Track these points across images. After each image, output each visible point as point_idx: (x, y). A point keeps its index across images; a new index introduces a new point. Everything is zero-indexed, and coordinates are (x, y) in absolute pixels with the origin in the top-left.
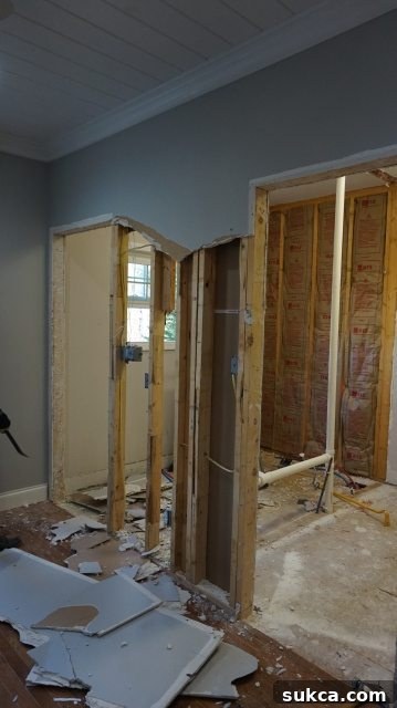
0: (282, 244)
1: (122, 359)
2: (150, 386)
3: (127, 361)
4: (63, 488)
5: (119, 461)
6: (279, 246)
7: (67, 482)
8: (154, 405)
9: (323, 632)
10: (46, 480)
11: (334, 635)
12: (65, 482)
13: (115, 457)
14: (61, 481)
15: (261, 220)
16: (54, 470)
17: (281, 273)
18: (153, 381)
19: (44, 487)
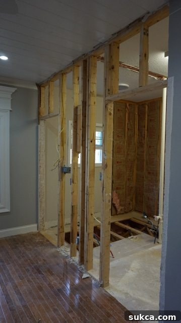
0: (146, 119)
1: (63, 172)
2: (72, 184)
3: (65, 173)
4: (44, 226)
5: (62, 215)
6: (145, 119)
7: (46, 223)
8: (73, 192)
9: (139, 297)
10: (37, 222)
11: (144, 299)
12: (45, 223)
13: (60, 214)
14: (43, 223)
15: (110, 114)
16: (40, 218)
17: (146, 132)
18: (73, 182)
19: (36, 225)
